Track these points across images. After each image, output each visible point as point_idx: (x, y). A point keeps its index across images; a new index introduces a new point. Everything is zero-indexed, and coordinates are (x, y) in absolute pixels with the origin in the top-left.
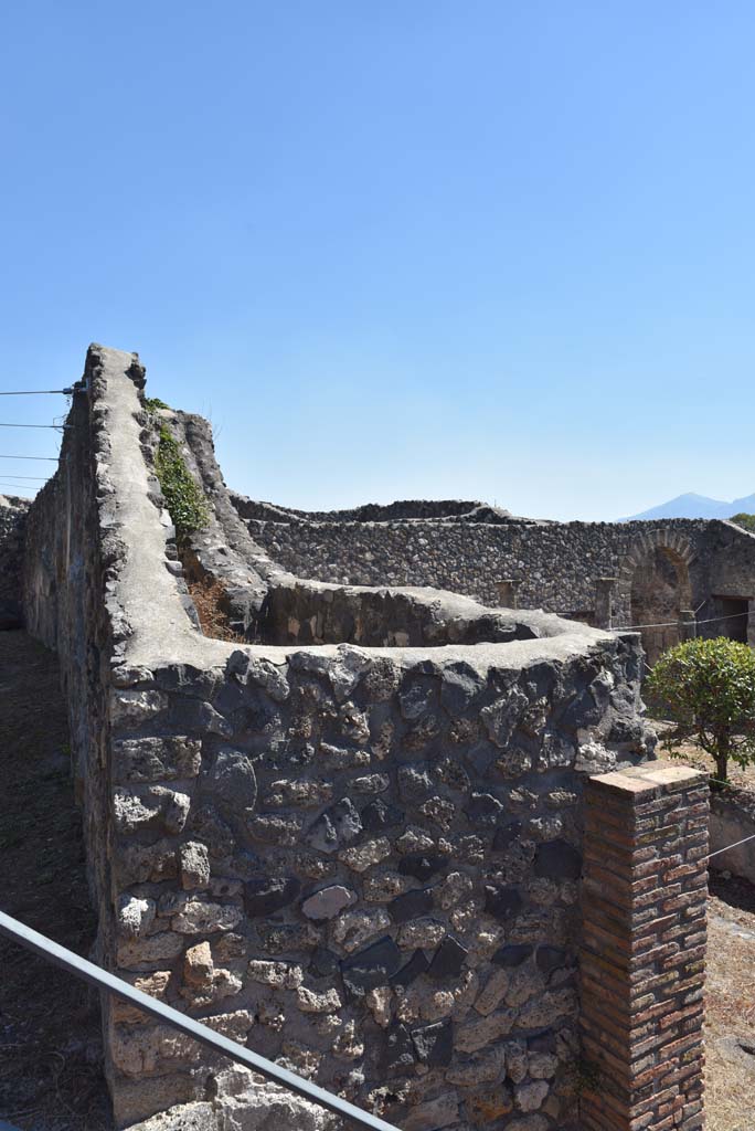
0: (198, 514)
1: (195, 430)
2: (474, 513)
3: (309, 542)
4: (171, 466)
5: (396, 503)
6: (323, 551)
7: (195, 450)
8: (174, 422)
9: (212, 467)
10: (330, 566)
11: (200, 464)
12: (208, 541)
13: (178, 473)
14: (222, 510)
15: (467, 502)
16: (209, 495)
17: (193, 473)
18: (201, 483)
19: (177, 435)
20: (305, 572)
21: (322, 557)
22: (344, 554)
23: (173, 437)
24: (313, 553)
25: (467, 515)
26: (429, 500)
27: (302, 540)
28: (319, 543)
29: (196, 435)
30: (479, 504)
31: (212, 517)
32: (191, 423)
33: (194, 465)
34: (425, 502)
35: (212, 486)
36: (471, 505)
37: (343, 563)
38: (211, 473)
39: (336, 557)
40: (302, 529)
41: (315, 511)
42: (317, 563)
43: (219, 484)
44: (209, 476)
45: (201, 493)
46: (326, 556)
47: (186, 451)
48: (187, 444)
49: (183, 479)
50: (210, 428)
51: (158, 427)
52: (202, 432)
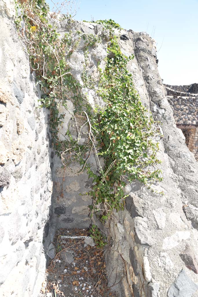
1: (142, 46)
3: (180, 105)
4: (119, 83)
6: (187, 109)
8: (124, 38)
10: (189, 116)
11: (146, 78)
13: (126, 91)
19: (127, 50)
20: (177, 118)
21: (186, 112)
22: (196, 111)
23: (122, 52)
24: (182, 110)
27: (178, 104)
28: (186, 105)
29: (143, 50)
32: (139, 39)
33: (142, 82)
35: (159, 105)
37: (194, 115)
39: (192, 112)
40: (178, 99)
41: (174, 85)
42: (183, 115)
44: (155, 92)
45: (148, 116)
46: (187, 111)
47: (132, 66)
48: (135, 59)
49: (130, 98)
50: (154, 45)
51: (105, 38)
52: (149, 48)
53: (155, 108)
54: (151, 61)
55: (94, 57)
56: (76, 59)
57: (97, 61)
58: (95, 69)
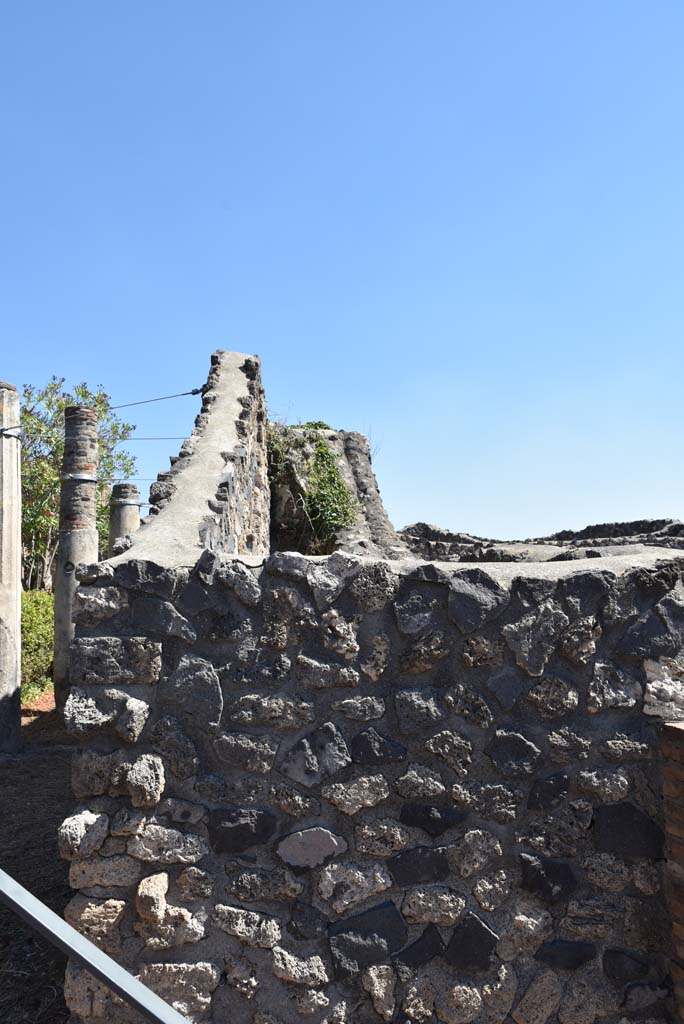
0: (346, 514)
1: (352, 445)
2: (665, 529)
4: (326, 475)
5: (588, 527)
7: (352, 461)
8: (332, 438)
9: (367, 475)
11: (355, 473)
12: (351, 536)
13: (332, 481)
14: (372, 512)
15: (658, 521)
16: (361, 500)
17: (347, 481)
18: (355, 490)
19: (336, 449)
23: (330, 451)
25: (658, 532)
26: (620, 522)
29: (354, 449)
30: (671, 522)
31: (361, 518)
32: (350, 439)
33: (350, 474)
34: (617, 524)
35: (365, 492)
36: (663, 523)
38: (365, 481)
43: (372, 490)
44: (362, 483)
45: (353, 498)
47: (342, 462)
48: (344, 456)
49: (336, 485)
50: (367, 443)
51: (312, 440)
52: (359, 447)
53: (362, 495)
54: (361, 458)
55: (304, 453)
56: (291, 454)
57: (306, 456)
58: (305, 462)
